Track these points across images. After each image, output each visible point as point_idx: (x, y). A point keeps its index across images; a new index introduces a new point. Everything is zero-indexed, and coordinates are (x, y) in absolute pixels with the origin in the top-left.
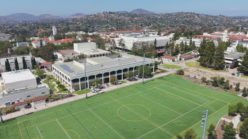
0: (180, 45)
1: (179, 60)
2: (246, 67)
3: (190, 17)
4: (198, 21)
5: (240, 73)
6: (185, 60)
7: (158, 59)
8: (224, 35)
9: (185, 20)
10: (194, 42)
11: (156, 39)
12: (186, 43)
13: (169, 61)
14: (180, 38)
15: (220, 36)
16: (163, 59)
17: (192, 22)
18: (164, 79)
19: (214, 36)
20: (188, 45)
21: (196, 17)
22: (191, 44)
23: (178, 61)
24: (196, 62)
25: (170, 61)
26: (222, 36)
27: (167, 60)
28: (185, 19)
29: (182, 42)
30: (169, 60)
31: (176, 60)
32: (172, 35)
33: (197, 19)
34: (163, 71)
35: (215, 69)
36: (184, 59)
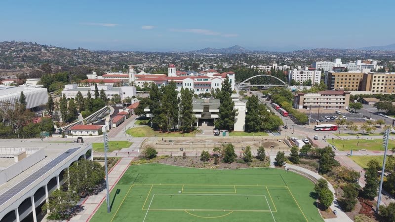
0: (76, 99)
1: (108, 129)
2: (230, 119)
3: (33, 51)
4: (49, 57)
5: (224, 131)
6: (117, 126)
7: (61, 136)
8: (130, 77)
9: (25, 56)
10: (103, 91)
11: (22, 94)
12: (89, 95)
13: (91, 135)
14: (65, 86)
15: (123, 79)
16: (73, 133)
17: (40, 59)
18: (136, 180)
19: (116, 78)
20: (93, 97)
21: (42, 50)
22: (97, 94)
23: (108, 131)
24: (138, 126)
25: (93, 134)
26: (127, 79)
27: (86, 133)
28: (24, 53)
29: (79, 93)
30: (90, 132)
31: (104, 130)
32: (36, 82)
33: (46, 54)
34: (112, 162)
35: (184, 132)
36: (114, 125)
